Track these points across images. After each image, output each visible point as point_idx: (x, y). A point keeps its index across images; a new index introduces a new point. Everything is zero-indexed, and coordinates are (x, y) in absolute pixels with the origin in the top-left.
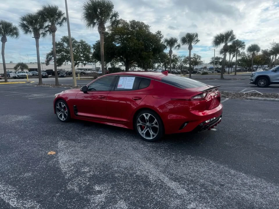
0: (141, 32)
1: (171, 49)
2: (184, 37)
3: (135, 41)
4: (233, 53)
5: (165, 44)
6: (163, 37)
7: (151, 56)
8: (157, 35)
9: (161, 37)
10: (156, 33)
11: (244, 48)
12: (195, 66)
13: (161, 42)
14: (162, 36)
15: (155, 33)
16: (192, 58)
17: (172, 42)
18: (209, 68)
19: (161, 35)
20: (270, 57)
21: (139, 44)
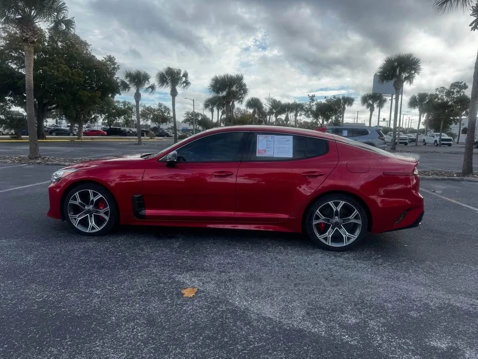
0: (76, 53)
1: (138, 91)
2: (163, 73)
3: (65, 68)
4: (221, 109)
5: (127, 81)
6: (119, 68)
7: (98, 100)
8: (106, 62)
9: (114, 69)
10: (105, 58)
11: (242, 101)
12: (162, 123)
13: (116, 76)
14: (116, 66)
15: (103, 59)
16: (157, 111)
17: (138, 79)
18: (181, 129)
19: (114, 64)
20: (266, 118)
21: (72, 74)
